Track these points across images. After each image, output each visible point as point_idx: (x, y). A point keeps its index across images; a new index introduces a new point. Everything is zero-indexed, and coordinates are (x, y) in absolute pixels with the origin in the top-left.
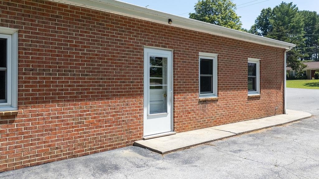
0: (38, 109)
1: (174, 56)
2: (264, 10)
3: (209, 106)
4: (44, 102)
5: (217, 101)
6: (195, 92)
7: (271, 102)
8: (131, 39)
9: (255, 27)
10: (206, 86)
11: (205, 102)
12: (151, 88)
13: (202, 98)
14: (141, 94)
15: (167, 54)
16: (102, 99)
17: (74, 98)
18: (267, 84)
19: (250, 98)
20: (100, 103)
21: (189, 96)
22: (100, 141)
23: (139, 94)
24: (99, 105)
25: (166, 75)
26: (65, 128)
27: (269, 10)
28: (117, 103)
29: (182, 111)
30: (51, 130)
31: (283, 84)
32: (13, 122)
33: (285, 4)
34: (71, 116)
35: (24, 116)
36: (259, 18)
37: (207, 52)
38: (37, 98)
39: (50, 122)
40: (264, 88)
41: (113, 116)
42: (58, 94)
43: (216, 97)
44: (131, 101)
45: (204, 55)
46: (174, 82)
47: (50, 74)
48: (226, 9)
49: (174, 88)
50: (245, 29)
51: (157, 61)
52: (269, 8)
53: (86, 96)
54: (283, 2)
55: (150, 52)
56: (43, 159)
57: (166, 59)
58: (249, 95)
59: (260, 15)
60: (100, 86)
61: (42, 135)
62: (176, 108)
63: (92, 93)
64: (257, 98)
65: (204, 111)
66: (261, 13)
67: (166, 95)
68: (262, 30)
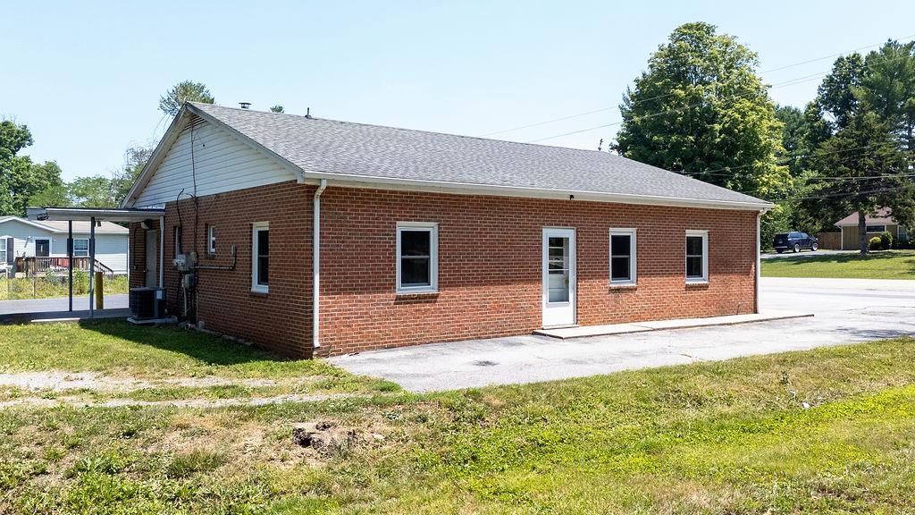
0: (453, 292)
1: (577, 235)
2: (841, 60)
3: (623, 297)
4: (457, 286)
5: (636, 290)
6: (604, 278)
7: (730, 295)
8: (529, 220)
9: (817, 106)
10: (621, 270)
11: (618, 290)
12: (550, 272)
13: (613, 286)
14: (540, 280)
15: (569, 234)
16: (502, 284)
17: (480, 283)
18: (722, 266)
19: (689, 288)
20: (500, 288)
21: (596, 282)
22: (501, 326)
23: (538, 280)
24: (498, 290)
25: (568, 255)
26: (473, 311)
27: (854, 60)
28: (516, 289)
29: (588, 301)
30: (461, 311)
31: (755, 266)
32: (435, 302)
33: (896, 47)
34: (477, 300)
35: (443, 297)
36: (830, 81)
37: (621, 227)
38: (452, 282)
39: (461, 304)
40: (714, 273)
41: (512, 301)
42: (466, 278)
43: (635, 285)
44: (530, 287)
45: (616, 231)
46: (578, 266)
47: (461, 261)
48: (731, 67)
49: (578, 273)
50: (793, 108)
51: (557, 243)
52: (854, 56)
53: (489, 281)
54: (890, 40)
55: (549, 233)
56: (456, 336)
57: (568, 239)
58: (687, 283)
59: (831, 73)
60: (500, 271)
61: (455, 315)
62: (579, 297)
63: (493, 278)
64: (705, 287)
65: (617, 302)
66: (834, 67)
67: (567, 282)
68: (836, 112)
